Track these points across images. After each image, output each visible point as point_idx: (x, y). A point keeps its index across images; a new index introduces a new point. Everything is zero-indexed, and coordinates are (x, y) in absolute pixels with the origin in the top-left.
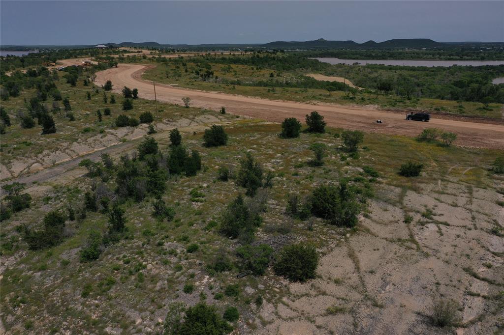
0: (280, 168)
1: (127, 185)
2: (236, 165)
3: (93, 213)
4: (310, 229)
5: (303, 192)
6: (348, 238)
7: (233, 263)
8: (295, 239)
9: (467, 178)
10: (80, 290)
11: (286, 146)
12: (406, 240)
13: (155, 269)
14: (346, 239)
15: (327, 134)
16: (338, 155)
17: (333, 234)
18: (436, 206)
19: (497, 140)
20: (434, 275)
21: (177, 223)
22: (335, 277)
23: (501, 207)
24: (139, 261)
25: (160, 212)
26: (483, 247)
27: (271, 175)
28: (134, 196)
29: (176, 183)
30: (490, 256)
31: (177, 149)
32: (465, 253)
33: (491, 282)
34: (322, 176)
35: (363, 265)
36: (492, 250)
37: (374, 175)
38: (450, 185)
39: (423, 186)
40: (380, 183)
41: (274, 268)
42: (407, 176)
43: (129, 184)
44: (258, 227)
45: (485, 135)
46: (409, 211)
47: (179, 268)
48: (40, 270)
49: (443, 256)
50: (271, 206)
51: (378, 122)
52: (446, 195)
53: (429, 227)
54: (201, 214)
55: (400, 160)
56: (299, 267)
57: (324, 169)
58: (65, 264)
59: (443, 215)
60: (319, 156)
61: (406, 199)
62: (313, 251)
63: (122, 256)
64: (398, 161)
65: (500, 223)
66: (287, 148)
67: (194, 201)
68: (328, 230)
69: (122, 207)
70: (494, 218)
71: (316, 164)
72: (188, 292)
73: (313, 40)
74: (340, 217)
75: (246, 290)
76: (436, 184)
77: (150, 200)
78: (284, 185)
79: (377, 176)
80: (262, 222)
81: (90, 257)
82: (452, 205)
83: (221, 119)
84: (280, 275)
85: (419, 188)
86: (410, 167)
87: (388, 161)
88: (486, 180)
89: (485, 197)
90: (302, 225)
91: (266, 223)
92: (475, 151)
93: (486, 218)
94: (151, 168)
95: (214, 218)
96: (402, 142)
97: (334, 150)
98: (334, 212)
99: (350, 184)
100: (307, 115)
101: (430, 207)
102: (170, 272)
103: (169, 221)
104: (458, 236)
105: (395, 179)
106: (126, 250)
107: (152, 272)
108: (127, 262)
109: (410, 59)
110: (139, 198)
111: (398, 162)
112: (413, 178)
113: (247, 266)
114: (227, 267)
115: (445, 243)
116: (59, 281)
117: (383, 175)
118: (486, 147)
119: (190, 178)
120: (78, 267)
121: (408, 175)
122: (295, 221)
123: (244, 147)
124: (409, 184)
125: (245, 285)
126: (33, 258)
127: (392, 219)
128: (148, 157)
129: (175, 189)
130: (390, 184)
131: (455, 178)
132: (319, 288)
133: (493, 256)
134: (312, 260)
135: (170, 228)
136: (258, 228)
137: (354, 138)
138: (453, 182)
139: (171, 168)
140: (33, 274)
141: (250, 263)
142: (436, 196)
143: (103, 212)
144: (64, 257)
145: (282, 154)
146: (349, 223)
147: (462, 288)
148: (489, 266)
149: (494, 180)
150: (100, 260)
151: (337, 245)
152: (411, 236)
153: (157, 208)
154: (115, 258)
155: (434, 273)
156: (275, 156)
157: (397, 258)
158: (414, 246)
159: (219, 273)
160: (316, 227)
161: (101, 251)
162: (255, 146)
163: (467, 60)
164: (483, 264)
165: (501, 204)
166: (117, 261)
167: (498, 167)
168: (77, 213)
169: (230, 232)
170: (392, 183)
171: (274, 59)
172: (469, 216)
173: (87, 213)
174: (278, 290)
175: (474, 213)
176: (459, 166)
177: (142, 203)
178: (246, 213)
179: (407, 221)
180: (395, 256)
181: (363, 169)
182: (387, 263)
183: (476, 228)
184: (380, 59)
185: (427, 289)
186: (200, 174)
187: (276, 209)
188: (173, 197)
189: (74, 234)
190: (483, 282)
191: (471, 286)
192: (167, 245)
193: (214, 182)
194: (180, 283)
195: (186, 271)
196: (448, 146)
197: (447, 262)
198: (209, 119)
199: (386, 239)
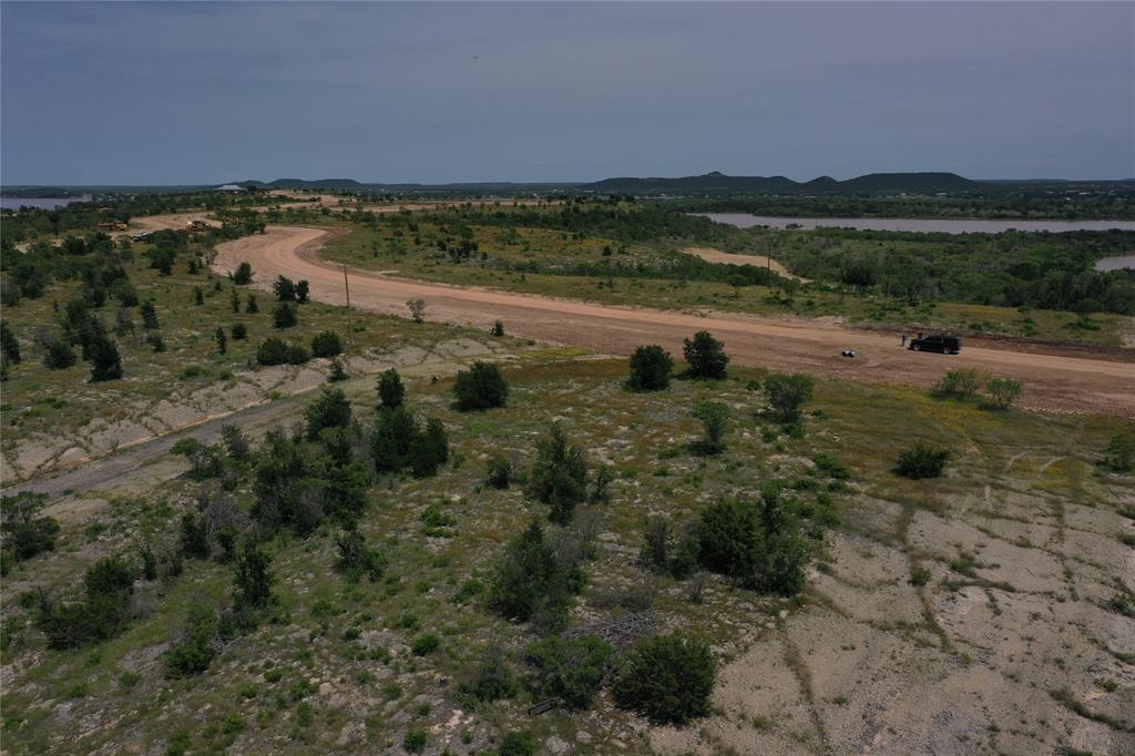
0: (627, 458)
1: (280, 497)
2: (526, 453)
3: (200, 563)
4: (696, 599)
5: (680, 514)
6: (783, 621)
7: (518, 679)
8: (661, 623)
9: (1048, 482)
10: (163, 746)
11: (640, 409)
12: (917, 624)
13: (337, 695)
14: (780, 624)
15: (731, 383)
16: (758, 428)
17: (748, 610)
18: (983, 546)
19: (1113, 396)
20: (985, 708)
21: (391, 587)
22: (754, 713)
23: (1129, 548)
24: (301, 676)
25: (353, 561)
26: (1094, 641)
27: (605, 476)
28: (294, 521)
29: (390, 492)
30: (1110, 663)
31: (394, 415)
32: (1053, 656)
33: (1116, 726)
34: (721, 476)
35: (819, 684)
36: (1114, 648)
37: (840, 474)
38: (1011, 498)
39: (950, 499)
40: (853, 492)
41: (613, 692)
42: (915, 477)
43: (283, 496)
44: (578, 594)
45: (1084, 385)
46: (920, 558)
47: (394, 693)
48: (71, 697)
49: (1004, 663)
50: (606, 546)
51: (844, 354)
52: (1003, 521)
53: (969, 594)
54: (446, 565)
55: (899, 440)
56: (672, 689)
57: (726, 461)
58: (130, 682)
59: (998, 566)
60: (714, 432)
61: (913, 529)
62: (704, 651)
63: (261, 663)
64: (893, 442)
65: (1130, 585)
66: (642, 413)
67: (430, 535)
68: (737, 602)
69: (264, 549)
70: (1116, 575)
71: (708, 449)
72: (414, 750)
73: (698, 174)
74: (763, 571)
75: (548, 744)
76: (981, 495)
77: (331, 532)
78: (636, 498)
79: (846, 477)
80: (585, 582)
81: (189, 665)
82: (1018, 545)
83: (493, 348)
84: (629, 709)
85: (941, 504)
86: (920, 456)
87: (869, 443)
88: (1092, 487)
89: (1092, 526)
90: (679, 590)
91: (594, 584)
92: (1064, 421)
93: (1097, 574)
94: (334, 458)
95: (476, 574)
96: (900, 400)
97: (748, 418)
98: (750, 560)
99: (785, 494)
100: (687, 340)
101: (969, 548)
102: (372, 702)
103: (372, 580)
104: (1036, 616)
105: (886, 485)
106: (273, 648)
107: (331, 703)
108: (274, 679)
109: (911, 217)
110: (305, 529)
111: (892, 446)
112: (927, 481)
113: (551, 688)
114: (506, 689)
115: (1005, 633)
116: (114, 723)
117: (860, 476)
118: (1088, 412)
119: (423, 481)
120: (160, 689)
121: (915, 475)
122: (662, 580)
123: (545, 411)
124: (919, 496)
125: (547, 733)
126: (56, 668)
127: (883, 576)
128: (329, 433)
129: (389, 507)
130: (875, 496)
131: (1021, 481)
132: (718, 739)
133: (1117, 664)
134: (701, 673)
135: (374, 598)
136: (578, 598)
137: (793, 391)
138: (1019, 491)
139: (378, 459)
140: (53, 706)
141: (558, 678)
142: (982, 522)
143: (222, 560)
144: (129, 665)
145: (632, 427)
146: (785, 585)
147: (1051, 740)
148: (1110, 688)
149: (1112, 487)
150: (212, 674)
151: (758, 638)
152: (928, 615)
153: (345, 550)
154: (246, 668)
155: (985, 703)
156: (616, 432)
157: (896, 669)
158: (936, 639)
159: (486, 704)
160: (709, 595)
161: (212, 652)
162: (570, 409)
163: (1038, 218)
164: (1096, 682)
165: (1131, 542)
166: (250, 676)
167: (1117, 456)
168: (162, 563)
169: (512, 607)
170: (881, 493)
171: (612, 215)
172: (1058, 568)
173: (185, 563)
174: (622, 745)
175: (1067, 563)
176: (1030, 454)
177: (313, 539)
178: (549, 564)
179: (918, 580)
180: (893, 663)
181: (814, 461)
182: (873, 679)
183: (1075, 598)
184: (845, 217)
185: (968, 743)
186: (445, 473)
187: (618, 552)
188: (384, 526)
189: (153, 611)
190: (1096, 724)
191: (1070, 733)
192: (367, 638)
193: (478, 491)
194: (395, 726)
195: (409, 700)
196: (1003, 408)
197: (1012, 677)
198: (466, 347)
199: (871, 622)
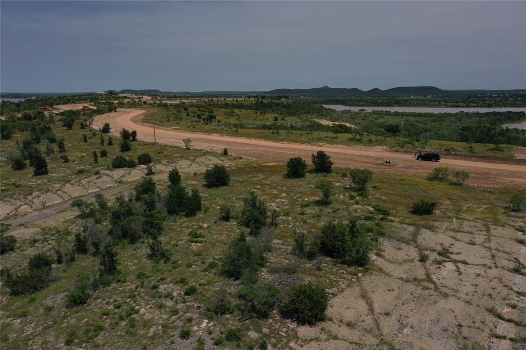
0: (285, 208)
1: (122, 225)
2: (239, 205)
3: (84, 256)
4: (319, 269)
5: (311, 231)
6: (360, 278)
7: (234, 305)
8: (302, 279)
9: (483, 216)
10: (64, 338)
11: (292, 186)
12: (423, 279)
13: (148, 314)
14: (358, 279)
15: (334, 174)
16: (347, 194)
17: (343, 273)
18: (453, 245)
19: (511, 179)
20: (455, 316)
21: (174, 265)
22: (347, 320)
23: (521, 245)
24: (131, 306)
25: (158, 254)
26: (506, 286)
27: (275, 214)
28: (129, 236)
29: (174, 224)
30: (514, 296)
31: (176, 189)
32: (487, 293)
33: (517, 324)
34: (330, 215)
35: (376, 306)
36: (515, 289)
37: (385, 213)
38: (465, 223)
39: (437, 224)
40: (391, 221)
41: (280, 310)
42: (420, 214)
43: (123, 225)
44: (263, 267)
45: (498, 175)
46: (423, 250)
47: (175, 312)
48: (20, 316)
49: (464, 296)
50: (276, 246)
51: (386, 162)
52: (462, 234)
53: (447, 266)
54: (200, 255)
55: (413, 198)
56: (308, 308)
57: (332, 208)
58: (49, 309)
59: (460, 253)
60: (326, 195)
61: (420, 237)
62: (323, 290)
63: (112, 300)
64: (410, 199)
65: (522, 261)
66: (292, 188)
67: (193, 242)
68: (338, 270)
69: (115, 249)
70: (515, 257)
71: (324, 203)
72: (185, 338)
73: (318, 87)
74: (350, 256)
75: (248, 334)
76: (451, 222)
77: (146, 241)
78: (290, 224)
79: (388, 215)
80: (266, 262)
81: (77, 301)
82: (469, 244)
83: (223, 160)
84: (287, 318)
85: (433, 226)
86: (423, 205)
87: (398, 200)
88: (503, 218)
89: (504, 236)
90: (310, 265)
91: (271, 263)
92: (489, 190)
93: (507, 256)
94: (148, 207)
95: (214, 259)
96: (413, 181)
97: (342, 190)
98: (344, 251)
99: (360, 222)
100: (313, 155)
101: (446, 245)
102: (165, 317)
103: (165, 262)
104: (478, 275)
105: (407, 218)
106: (117, 293)
107: (145, 317)
108: (118, 307)
109: (416, 106)
110: (134, 239)
111: (409, 201)
112: (426, 216)
113: (250, 309)
114: (228, 310)
115: (464, 283)
116: (41, 328)
117: (395, 214)
118: (500, 186)
119: (190, 218)
120: (63, 313)
121: (421, 213)
122: (303, 261)
123: (248, 187)
124: (423, 222)
125: (248, 329)
126: (13, 304)
127: (407, 258)
128: (145, 196)
129: (175, 230)
130: (402, 223)
131: (470, 216)
132: (329, 331)
133: (517, 296)
134: (321, 300)
135: (166, 270)
136: (263, 269)
137: (363, 176)
138: (469, 220)
139: (169, 208)
140: (12, 321)
141: (253, 305)
142: (452, 234)
143: (94, 255)
144: (49, 302)
145: (288, 194)
146: (361, 262)
147: (487, 330)
148: (514, 307)
149: (512, 219)
150: (89, 305)
151: (348, 286)
152: (428, 275)
153: (152, 249)
154: (104, 302)
155: (455, 314)
156: (281, 196)
157: (413, 299)
158: (432, 286)
159: (219, 316)
160: (325, 267)
161: (89, 296)
162: (259, 186)
163: (474, 107)
164: (507, 304)
165: (521, 242)
166: (107, 306)
167: (514, 204)
168: (65, 256)
169: (232, 273)
170: (404, 222)
171: (278, 104)
172: (488, 254)
173: (76, 256)
174: (284, 335)
175: (493, 252)
176: (474, 204)
177: (137, 245)
178: (249, 253)
179: (423, 259)
180: (412, 296)
181: (373, 208)
182: (403, 304)
183: (497, 267)
184: (385, 106)
185: (448, 332)
186: (200, 215)
187: (282, 248)
188: (171, 238)
189: (60, 278)
190: (508, 323)
191: (496, 327)
192: (162, 288)
193: (216, 222)
194: (175, 328)
195: (182, 315)
196: (461, 184)
197: (468, 302)
198: (210, 160)
199: (401, 278)
